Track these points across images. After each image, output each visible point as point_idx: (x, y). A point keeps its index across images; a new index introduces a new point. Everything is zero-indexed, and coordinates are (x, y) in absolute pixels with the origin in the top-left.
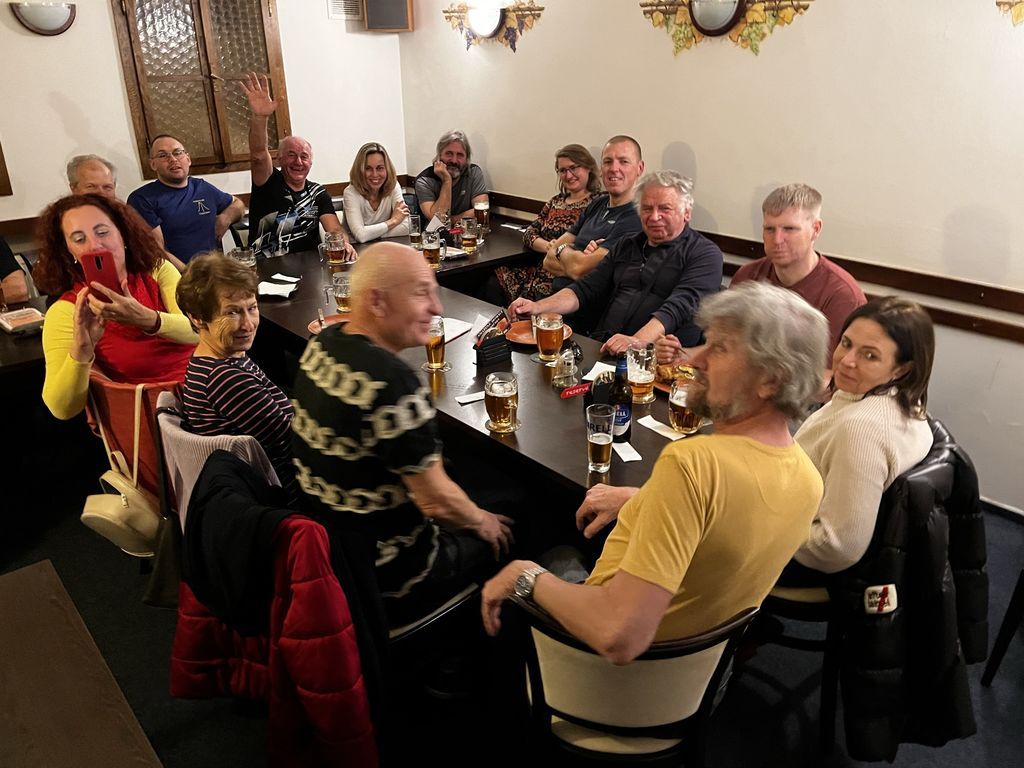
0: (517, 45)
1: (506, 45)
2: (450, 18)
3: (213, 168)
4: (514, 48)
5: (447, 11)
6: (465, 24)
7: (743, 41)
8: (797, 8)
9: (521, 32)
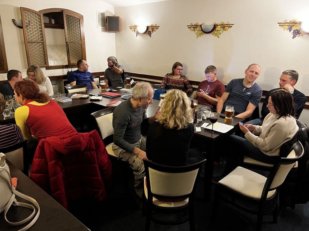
0: (151, 35)
1: (148, 35)
4: (151, 37)
5: (130, 27)
6: (136, 30)
7: (215, 35)
8: (229, 27)
9: (153, 32)
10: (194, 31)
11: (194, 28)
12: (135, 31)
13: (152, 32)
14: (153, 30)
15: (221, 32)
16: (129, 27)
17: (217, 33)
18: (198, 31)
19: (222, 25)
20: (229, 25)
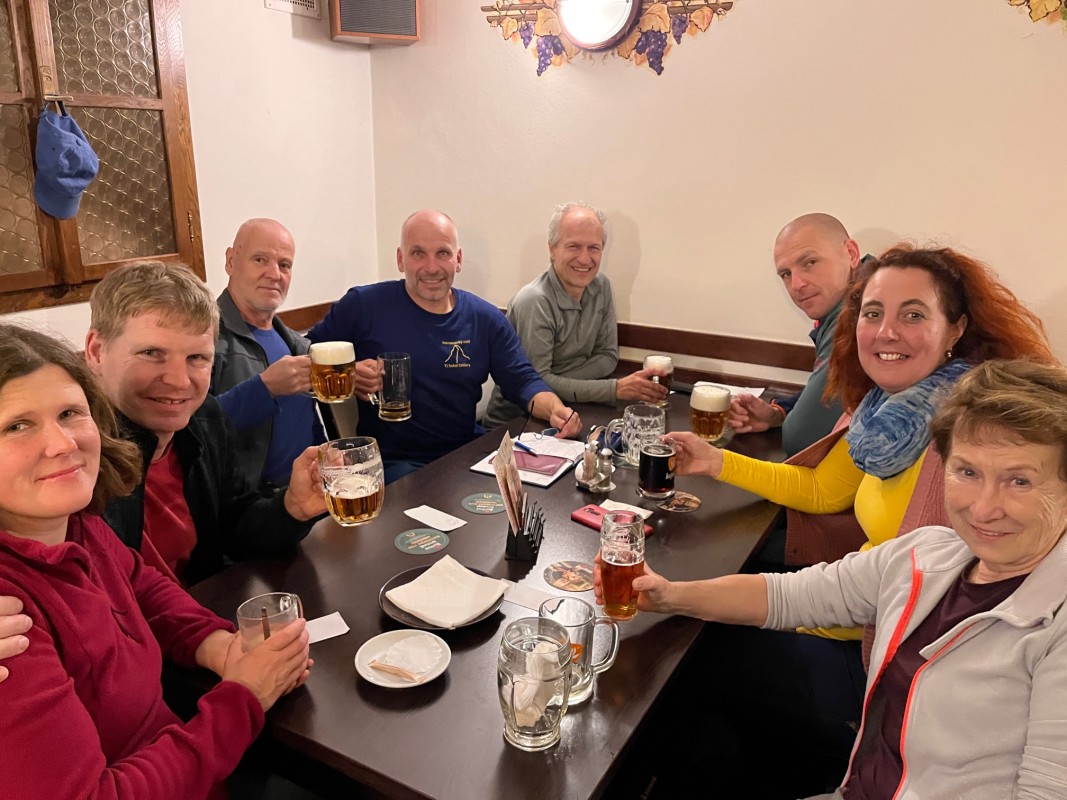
0: (666, 62)
1: (642, 62)
2: (500, 20)
3: (41, 296)
4: (660, 71)
5: (492, 9)
6: (539, 29)
9: (678, 38)
12: (527, 40)
13: (671, 40)
14: (681, 25)
16: (484, 9)
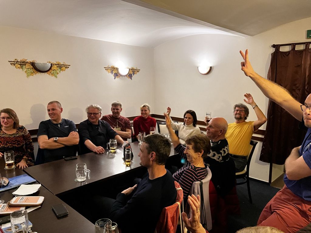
7: (52, 74)
8: (66, 67)
10: (22, 68)
11: (20, 65)
15: (58, 72)
17: (53, 73)
18: (28, 69)
19: (58, 64)
20: (66, 65)
